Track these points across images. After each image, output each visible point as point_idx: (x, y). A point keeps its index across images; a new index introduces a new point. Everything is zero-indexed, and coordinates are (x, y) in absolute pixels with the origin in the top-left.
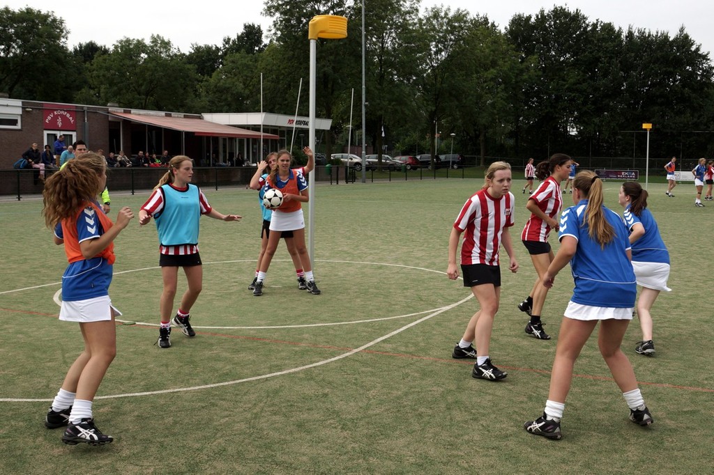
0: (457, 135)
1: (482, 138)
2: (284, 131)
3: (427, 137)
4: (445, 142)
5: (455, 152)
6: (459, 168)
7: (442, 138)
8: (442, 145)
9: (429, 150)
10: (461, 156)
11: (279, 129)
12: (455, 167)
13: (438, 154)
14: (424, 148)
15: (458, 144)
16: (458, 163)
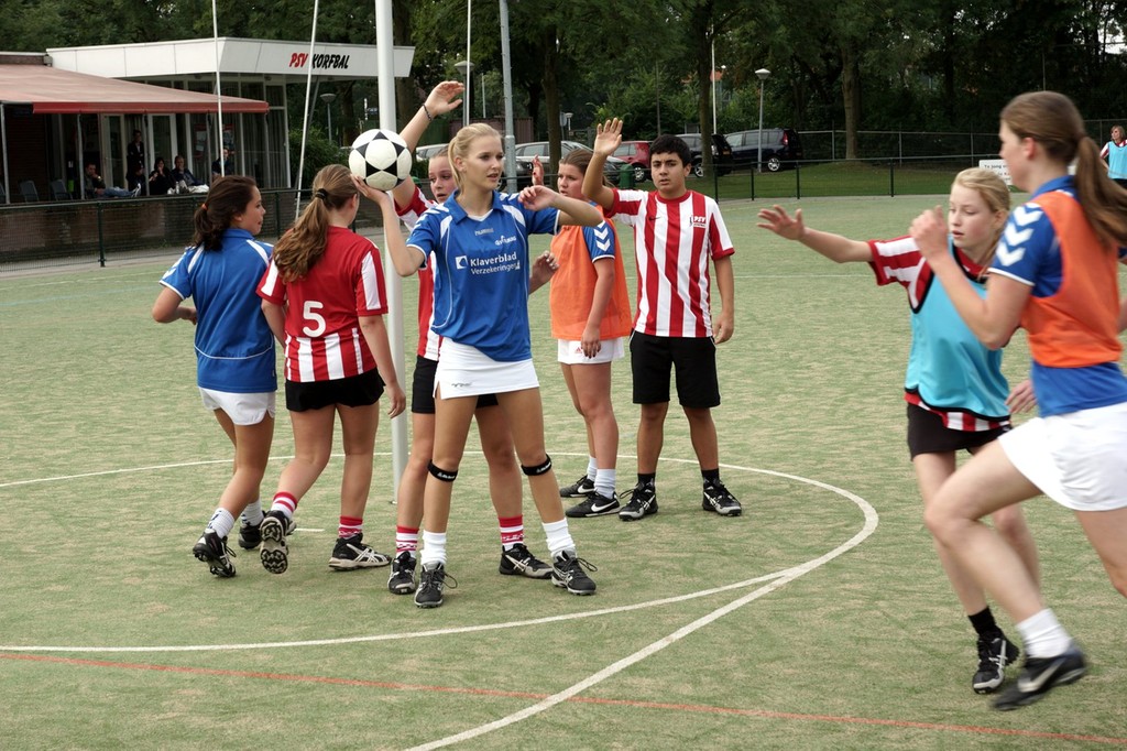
0: (772, 74)
1: (846, 77)
2: (280, 88)
3: (687, 82)
4: (737, 94)
5: (769, 124)
6: (783, 168)
7: (728, 85)
8: (732, 104)
9: (694, 120)
10: (789, 134)
11: (266, 83)
12: (773, 165)
13: (721, 131)
14: (679, 117)
15: (777, 98)
16: (780, 155)
